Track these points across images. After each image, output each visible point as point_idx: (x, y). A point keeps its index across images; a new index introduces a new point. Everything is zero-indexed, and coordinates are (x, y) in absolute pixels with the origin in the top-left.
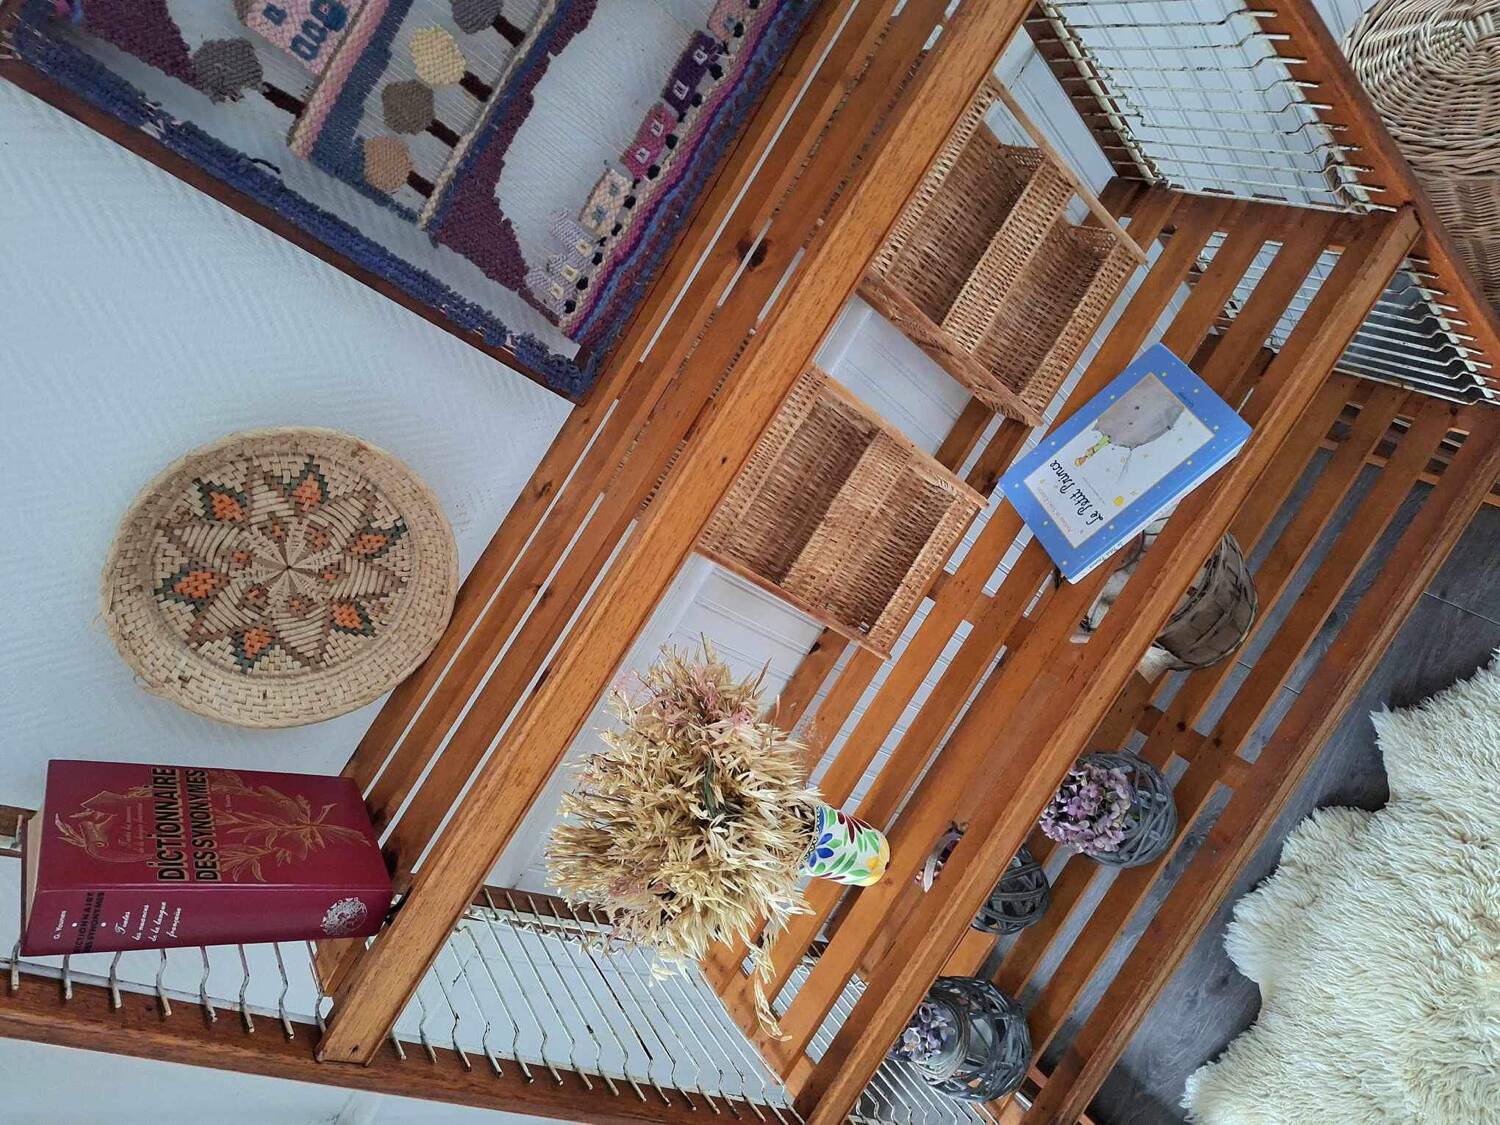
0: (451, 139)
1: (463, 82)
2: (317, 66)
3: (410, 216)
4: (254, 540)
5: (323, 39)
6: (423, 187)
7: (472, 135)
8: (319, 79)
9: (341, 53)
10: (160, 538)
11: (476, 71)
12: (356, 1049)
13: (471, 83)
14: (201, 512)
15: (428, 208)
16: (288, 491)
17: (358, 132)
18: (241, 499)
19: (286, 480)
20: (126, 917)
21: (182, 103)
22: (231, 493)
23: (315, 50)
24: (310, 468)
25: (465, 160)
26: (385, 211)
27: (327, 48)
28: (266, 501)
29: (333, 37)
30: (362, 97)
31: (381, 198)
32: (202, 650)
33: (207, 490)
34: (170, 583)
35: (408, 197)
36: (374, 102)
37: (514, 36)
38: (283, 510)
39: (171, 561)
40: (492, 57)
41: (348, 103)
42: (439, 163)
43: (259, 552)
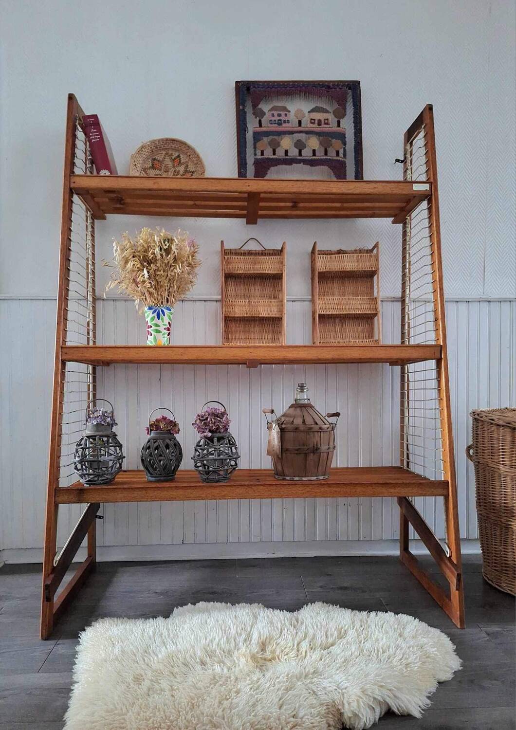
0: (274, 154)
1: (286, 150)
2: (270, 125)
3: (255, 155)
4: (172, 170)
5: (275, 124)
6: (262, 154)
7: (277, 157)
8: (268, 127)
9: (274, 128)
10: (164, 153)
11: (289, 152)
12: (74, 182)
13: (286, 152)
14: (173, 158)
15: (259, 156)
16: (186, 171)
17: (264, 138)
18: (180, 163)
19: (188, 169)
20: (95, 130)
21: (249, 109)
22: (180, 161)
23: (272, 124)
24: (193, 172)
25: (272, 159)
26: (253, 150)
27: (274, 125)
28: (182, 169)
29: (276, 125)
30: (270, 135)
31: (255, 148)
32: (142, 172)
33: (179, 156)
34: (154, 159)
35: (259, 152)
36: (271, 137)
37: (300, 154)
38: (181, 172)
39: (159, 157)
40: (294, 153)
41: (267, 134)
42: (268, 154)
43: (170, 173)
